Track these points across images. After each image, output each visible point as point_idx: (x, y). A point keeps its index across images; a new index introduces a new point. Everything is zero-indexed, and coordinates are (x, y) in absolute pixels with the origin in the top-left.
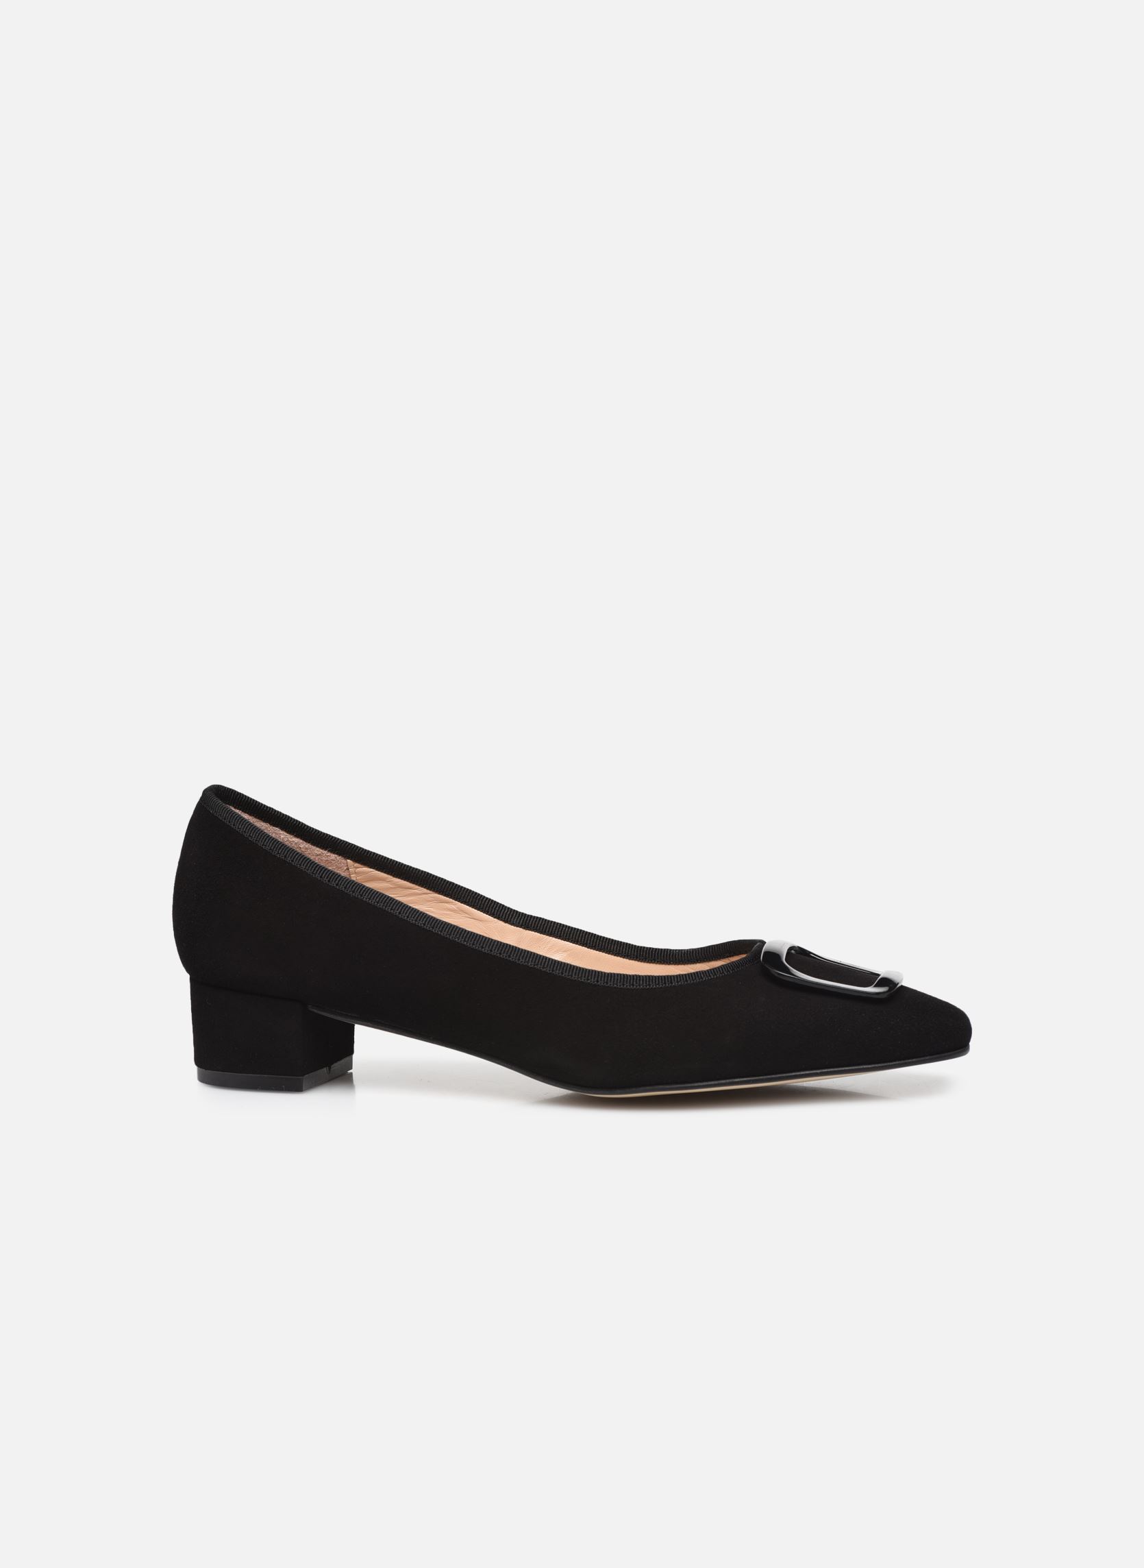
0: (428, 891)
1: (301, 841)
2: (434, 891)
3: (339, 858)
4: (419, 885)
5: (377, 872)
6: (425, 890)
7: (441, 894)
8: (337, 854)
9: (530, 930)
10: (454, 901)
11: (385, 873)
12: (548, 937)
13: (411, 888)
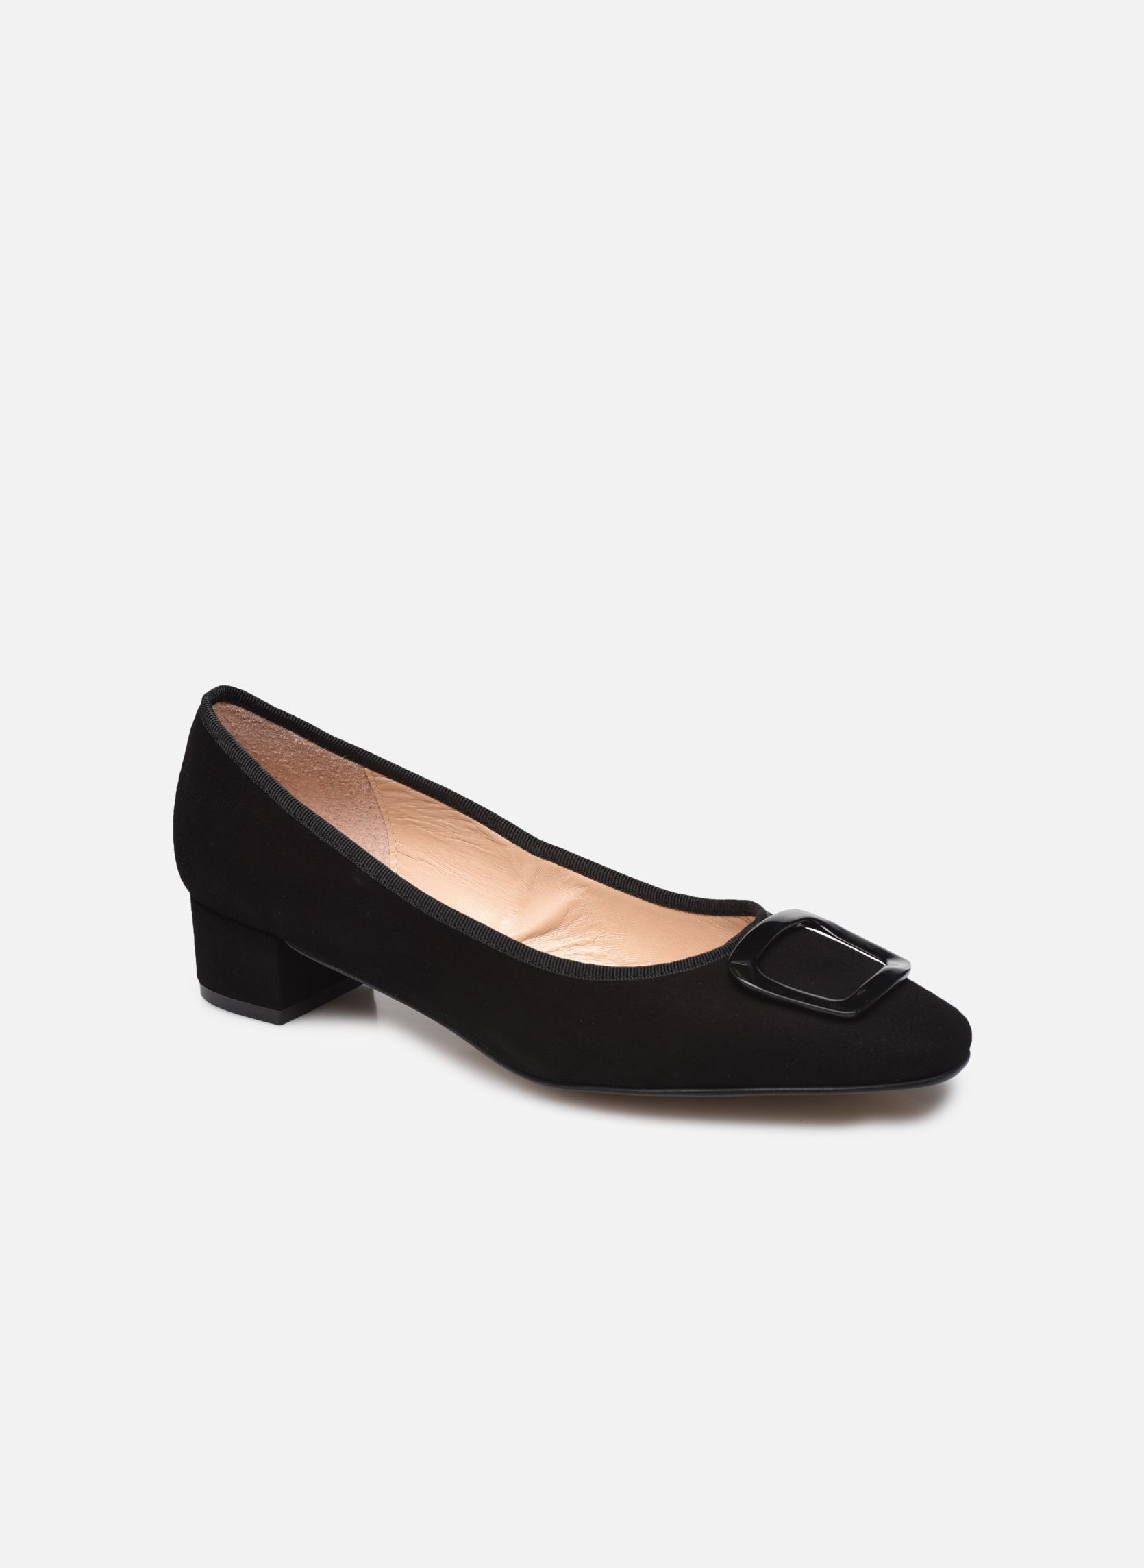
0: (448, 807)
1: (316, 746)
2: (453, 807)
3: (355, 765)
4: (438, 800)
5: (395, 782)
6: (444, 806)
7: (461, 812)
8: (354, 761)
9: (548, 860)
10: (473, 820)
11: (403, 784)
12: (566, 869)
13: (430, 802)
